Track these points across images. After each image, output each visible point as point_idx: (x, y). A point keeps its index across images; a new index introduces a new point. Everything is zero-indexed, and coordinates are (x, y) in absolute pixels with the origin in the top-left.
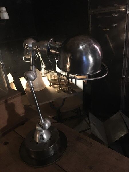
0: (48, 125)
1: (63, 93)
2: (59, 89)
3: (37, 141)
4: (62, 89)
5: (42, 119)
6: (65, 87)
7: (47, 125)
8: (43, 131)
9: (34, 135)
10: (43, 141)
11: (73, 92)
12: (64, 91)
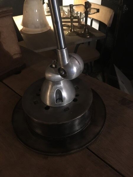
0: (77, 70)
1: (77, 37)
2: (71, 30)
3: (48, 103)
4: (74, 31)
5: (64, 51)
6: (78, 30)
7: (75, 69)
8: (62, 84)
9: (40, 90)
10: (60, 103)
11: (91, 35)
12: (78, 34)
